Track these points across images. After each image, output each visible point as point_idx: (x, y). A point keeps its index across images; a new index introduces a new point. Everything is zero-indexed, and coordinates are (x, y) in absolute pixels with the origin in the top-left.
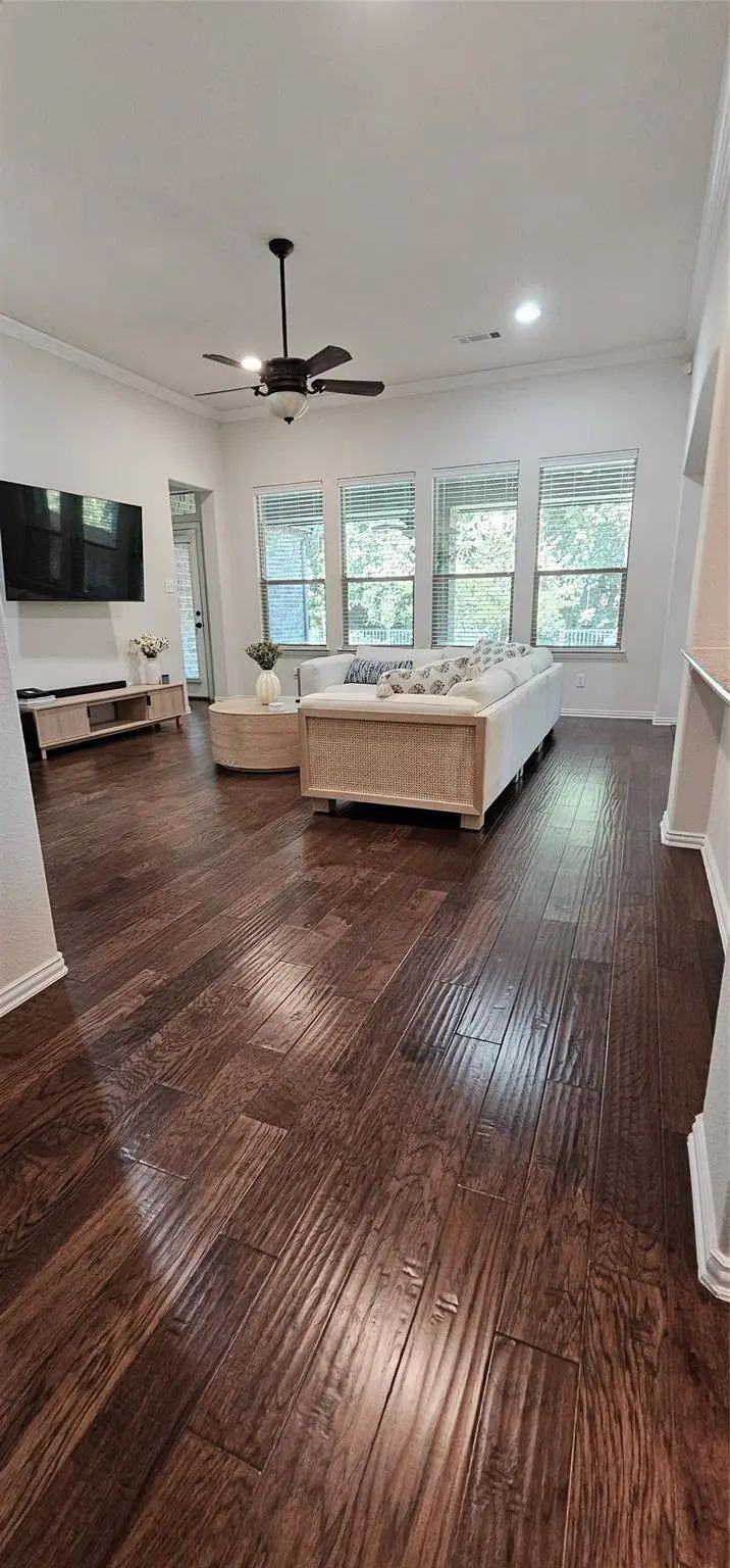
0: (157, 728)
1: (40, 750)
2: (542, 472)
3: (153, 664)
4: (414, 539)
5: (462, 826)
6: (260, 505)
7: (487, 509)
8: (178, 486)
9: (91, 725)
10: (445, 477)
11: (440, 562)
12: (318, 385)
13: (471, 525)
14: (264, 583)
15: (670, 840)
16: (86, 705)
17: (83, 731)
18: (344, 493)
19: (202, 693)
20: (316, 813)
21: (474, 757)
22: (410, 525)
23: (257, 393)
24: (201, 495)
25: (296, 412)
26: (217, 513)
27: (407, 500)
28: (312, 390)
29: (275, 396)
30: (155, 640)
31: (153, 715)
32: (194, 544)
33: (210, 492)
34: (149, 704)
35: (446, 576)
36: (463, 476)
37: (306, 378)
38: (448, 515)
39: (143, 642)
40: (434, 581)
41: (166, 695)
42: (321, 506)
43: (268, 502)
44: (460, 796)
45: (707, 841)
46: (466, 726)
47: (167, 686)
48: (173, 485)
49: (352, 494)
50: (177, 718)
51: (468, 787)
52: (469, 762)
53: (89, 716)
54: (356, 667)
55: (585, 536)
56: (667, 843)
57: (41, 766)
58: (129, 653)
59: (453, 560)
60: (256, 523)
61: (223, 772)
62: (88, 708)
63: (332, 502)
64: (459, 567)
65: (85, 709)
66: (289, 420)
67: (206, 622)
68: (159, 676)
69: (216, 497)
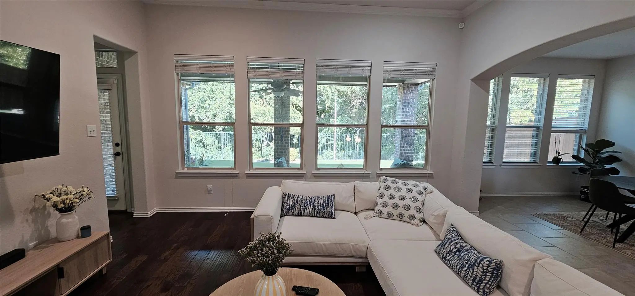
3: (68, 218)
8: (104, 44)
19: (120, 207)
24: (124, 53)
31: (68, 286)
32: (115, 90)
33: (134, 52)
34: (61, 276)
41: (88, 253)
48: (98, 42)
67: (125, 151)
68: (78, 227)
69: (140, 59)
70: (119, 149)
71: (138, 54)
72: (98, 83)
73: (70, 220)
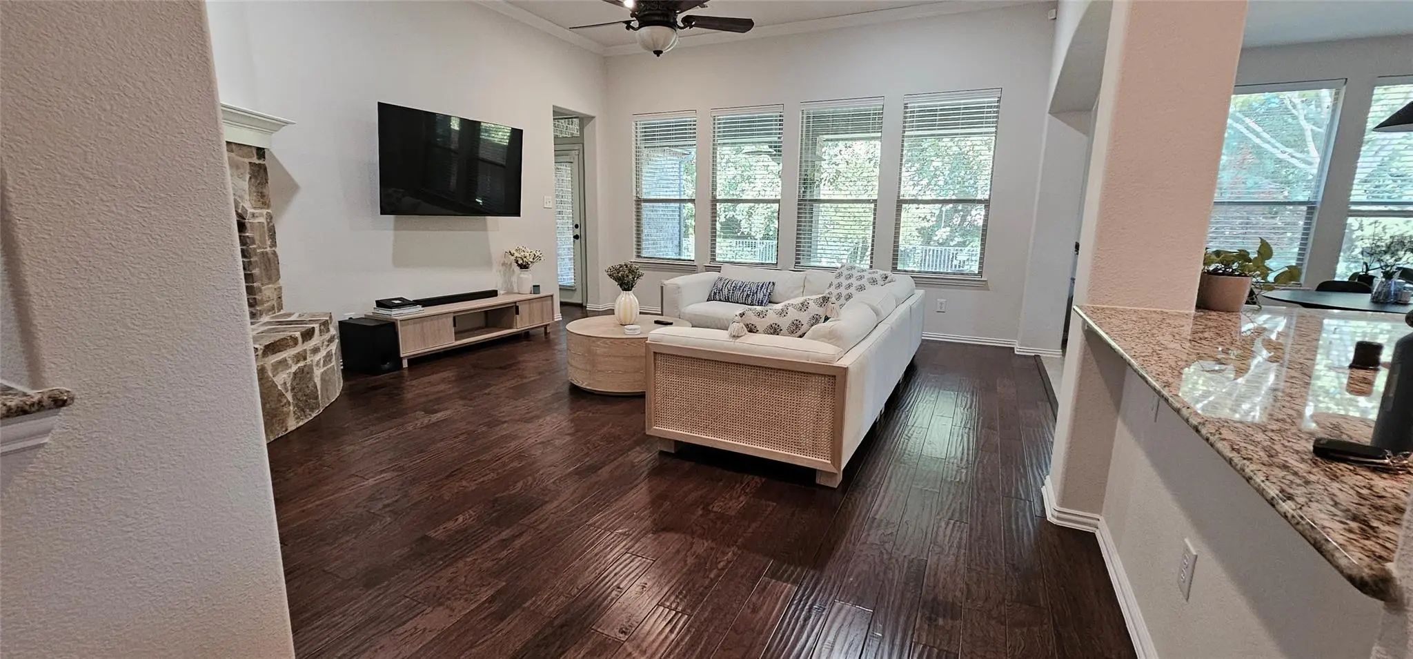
0: (525, 336)
1: (401, 359)
2: (906, 107)
3: (525, 275)
4: (781, 165)
5: (818, 482)
6: (638, 130)
7: (852, 139)
8: (563, 111)
9: (456, 333)
10: (813, 109)
11: (806, 188)
12: (688, 21)
13: (836, 151)
14: (639, 201)
15: (1058, 518)
16: (452, 315)
17: (448, 340)
18: (716, 122)
19: (576, 299)
20: (662, 453)
21: (834, 410)
22: (777, 151)
23: (629, 27)
24: (584, 120)
25: (664, 46)
26: (597, 138)
27: (776, 129)
28: (682, 25)
29: (645, 30)
30: (528, 255)
31: (522, 324)
32: (576, 163)
33: (593, 117)
34: (517, 313)
35: (810, 200)
36: (828, 109)
37: (676, 14)
38: (815, 144)
39: (517, 254)
40: (799, 204)
41: (536, 305)
42: (695, 133)
43: (645, 128)
44: (815, 450)
45: (1102, 523)
46: (825, 375)
47: (537, 296)
48: (556, 110)
49: (724, 123)
50: (546, 327)
51: (824, 441)
52: (827, 416)
53: (455, 325)
54: (720, 286)
55: (940, 164)
56: (1055, 521)
57: (401, 376)
58: (504, 264)
59: (818, 186)
60: (634, 147)
61: (577, 393)
62: (454, 318)
63: (704, 128)
64: (825, 192)
65: (452, 319)
66: (658, 53)
67: (583, 234)
68: (531, 285)
69: (598, 122)
70: (577, 232)
71: (597, 120)
72: (555, 155)
73: (526, 276)
